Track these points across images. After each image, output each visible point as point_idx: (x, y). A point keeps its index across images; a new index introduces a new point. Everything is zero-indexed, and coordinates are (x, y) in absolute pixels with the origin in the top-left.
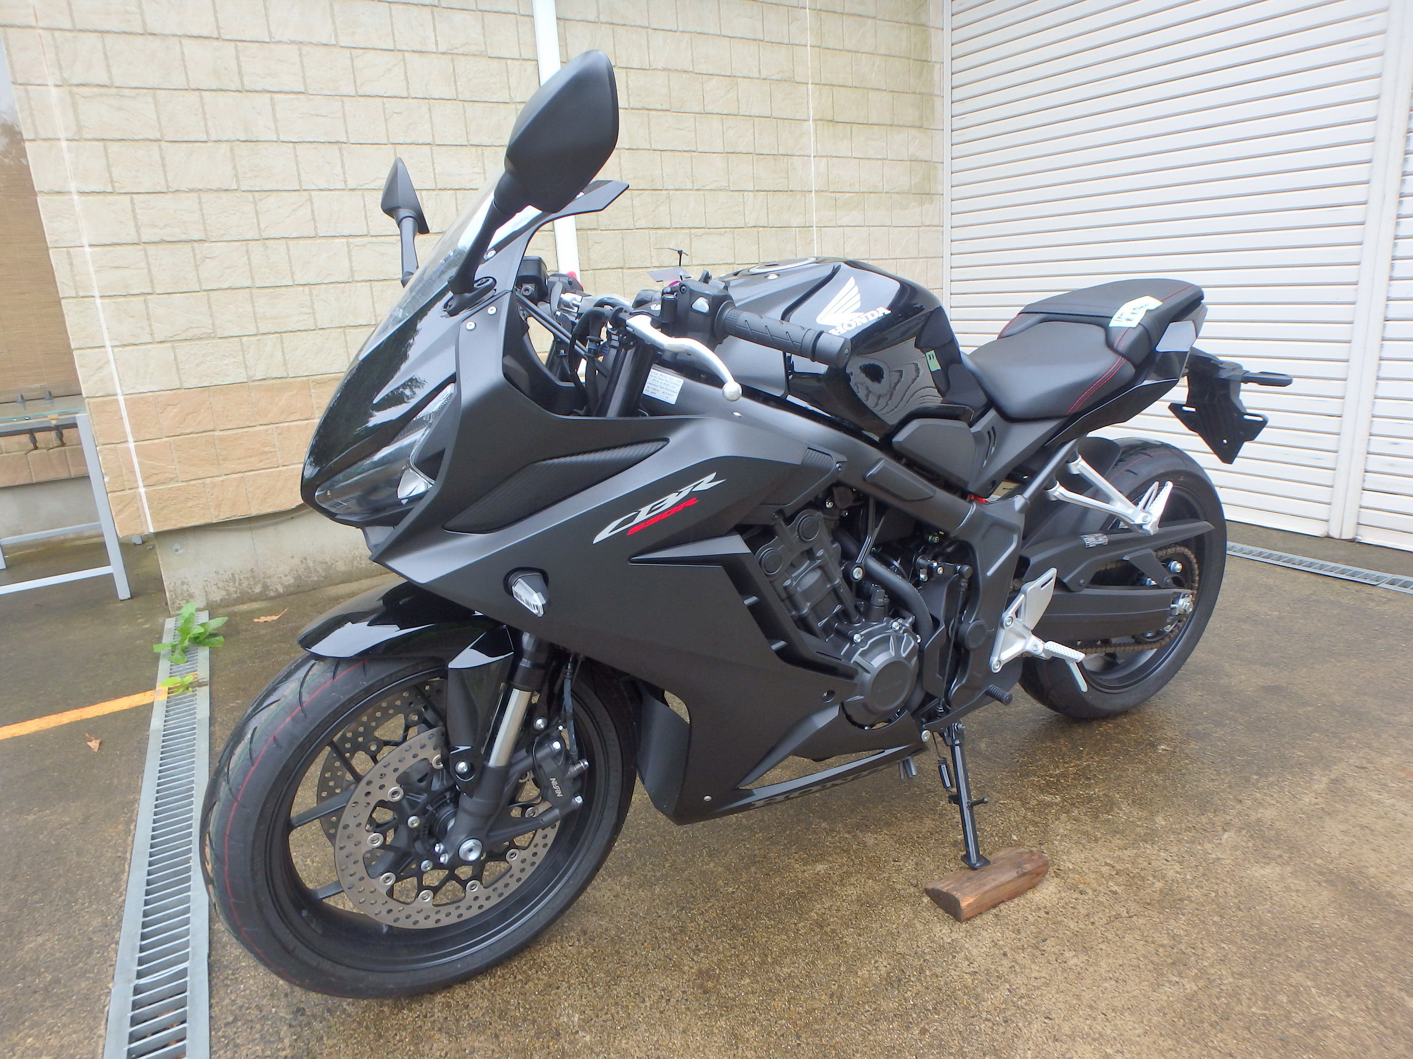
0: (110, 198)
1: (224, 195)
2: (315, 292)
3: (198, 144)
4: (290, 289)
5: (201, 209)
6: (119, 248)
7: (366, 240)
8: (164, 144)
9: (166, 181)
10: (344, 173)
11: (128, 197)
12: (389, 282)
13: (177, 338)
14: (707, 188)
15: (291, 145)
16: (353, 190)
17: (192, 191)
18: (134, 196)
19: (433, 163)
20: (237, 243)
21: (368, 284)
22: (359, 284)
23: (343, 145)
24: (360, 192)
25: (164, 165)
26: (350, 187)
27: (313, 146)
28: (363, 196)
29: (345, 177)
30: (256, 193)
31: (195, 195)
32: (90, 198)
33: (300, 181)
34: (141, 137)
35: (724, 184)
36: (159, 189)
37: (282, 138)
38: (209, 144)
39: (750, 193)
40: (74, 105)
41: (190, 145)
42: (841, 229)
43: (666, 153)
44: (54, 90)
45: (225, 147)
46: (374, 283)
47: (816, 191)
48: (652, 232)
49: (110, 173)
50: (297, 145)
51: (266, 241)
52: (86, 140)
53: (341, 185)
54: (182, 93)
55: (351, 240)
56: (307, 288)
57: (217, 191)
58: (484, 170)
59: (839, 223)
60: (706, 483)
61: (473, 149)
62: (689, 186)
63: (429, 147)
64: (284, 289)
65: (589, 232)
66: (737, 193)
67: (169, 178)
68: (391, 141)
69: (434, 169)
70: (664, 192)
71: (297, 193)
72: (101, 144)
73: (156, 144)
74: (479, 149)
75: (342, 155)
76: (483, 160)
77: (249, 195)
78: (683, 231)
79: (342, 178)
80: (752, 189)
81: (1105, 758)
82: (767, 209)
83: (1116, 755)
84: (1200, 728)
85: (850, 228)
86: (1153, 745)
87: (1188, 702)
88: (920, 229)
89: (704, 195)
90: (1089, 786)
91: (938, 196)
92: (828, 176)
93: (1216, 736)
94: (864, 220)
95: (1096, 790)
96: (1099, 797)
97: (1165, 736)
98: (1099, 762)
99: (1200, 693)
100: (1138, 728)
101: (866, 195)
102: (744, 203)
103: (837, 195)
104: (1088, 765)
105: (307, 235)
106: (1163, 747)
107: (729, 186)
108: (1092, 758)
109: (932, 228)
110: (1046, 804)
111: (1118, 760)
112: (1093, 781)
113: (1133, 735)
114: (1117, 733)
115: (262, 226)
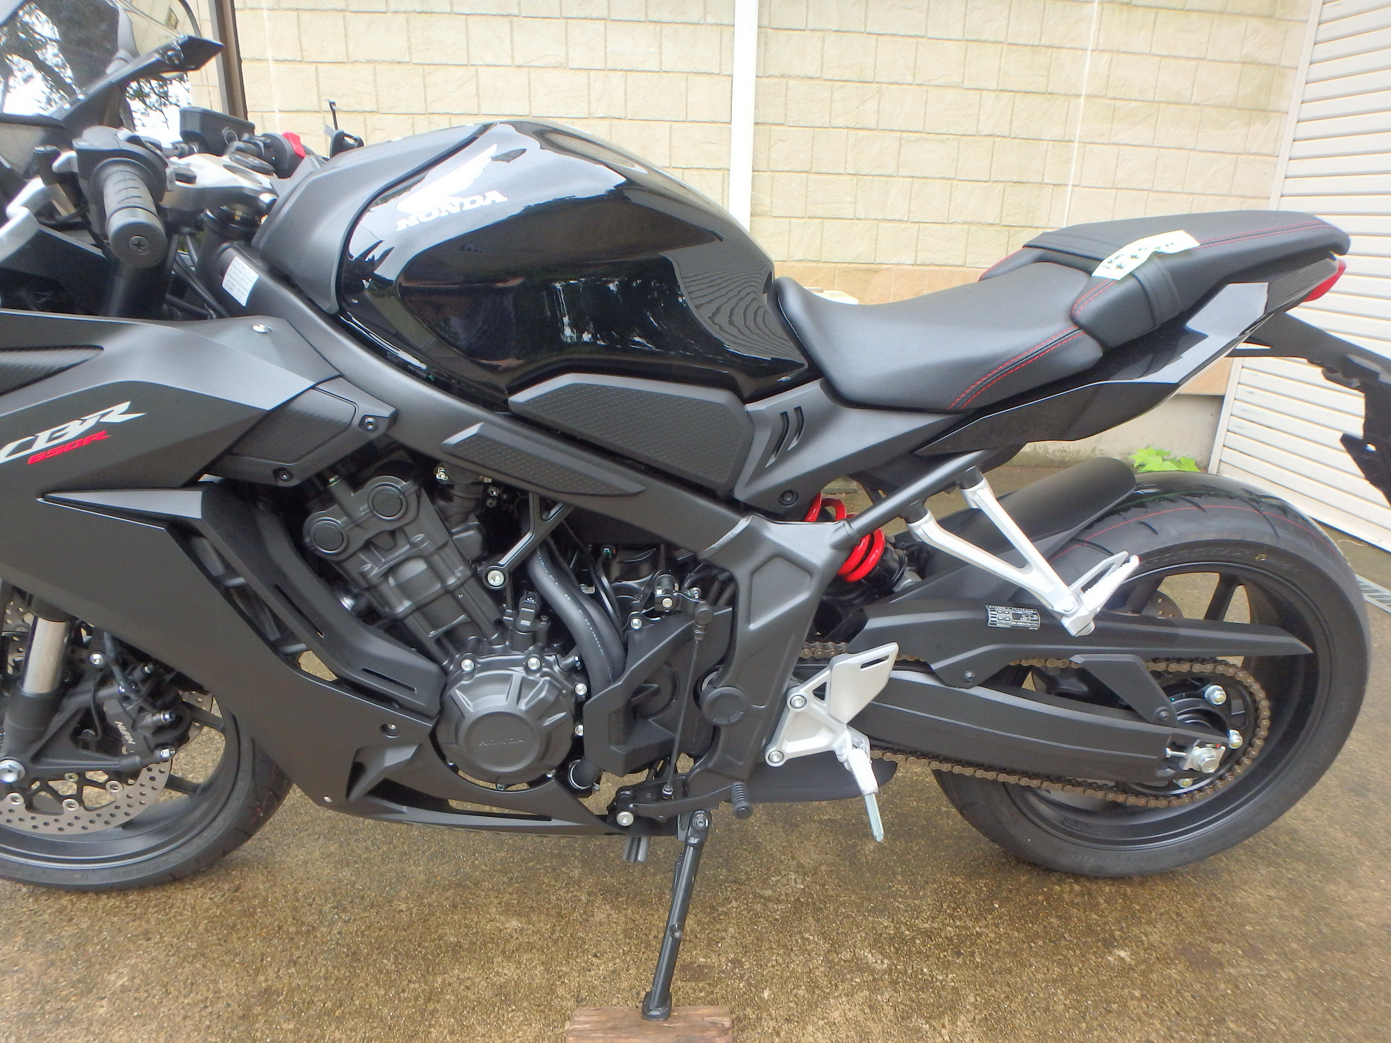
0: (299, 66)
1: (397, 68)
3: (378, 15)
5: (375, 81)
6: (303, 115)
8: (348, 14)
9: (347, 51)
10: (512, 49)
11: (314, 66)
14: (933, 83)
15: (464, 17)
16: (519, 66)
17: (369, 62)
18: (319, 65)
19: (606, 40)
20: (405, 117)
23: (515, 18)
24: (526, 70)
25: (346, 36)
26: (517, 63)
27: (484, 18)
28: (529, 73)
29: (513, 53)
30: (426, 67)
31: (371, 66)
32: (283, 66)
33: (468, 56)
34: (329, 7)
35: (957, 79)
36: (340, 59)
37: (456, 10)
38: (388, 15)
39: (992, 94)
41: (370, 15)
42: (1115, 148)
43: (883, 38)
45: (402, 18)
47: (1088, 96)
48: (851, 132)
49: (300, 41)
50: (469, 17)
51: (431, 116)
52: (284, 9)
53: (508, 62)
57: (391, 62)
58: (661, 49)
59: (1113, 140)
60: (118, 414)
61: (651, 26)
62: (909, 79)
63: (603, 22)
65: (773, 127)
66: (972, 92)
67: (351, 48)
68: (564, 15)
69: (606, 48)
70: (874, 85)
71: (464, 68)
72: (295, 13)
73: (341, 14)
74: (658, 26)
75: (512, 28)
76: (660, 39)
77: (420, 68)
78: (892, 134)
79: (510, 53)
80: (995, 88)
81: (1016, 934)
82: (1012, 114)
83: (1037, 936)
84: (1215, 948)
85: (1129, 148)
86: (1109, 944)
87: (1238, 900)
88: (1240, 157)
89: (927, 91)
90: (946, 966)
91: (1279, 115)
92: (1109, 77)
93: (1230, 973)
94: (1154, 139)
95: (950, 976)
96: (943, 987)
97: (1144, 938)
98: (1000, 936)
99: (1272, 893)
100: (1116, 909)
101: (1162, 105)
102: (980, 104)
103: (1118, 103)
104: (979, 935)
105: (469, 112)
106: (1122, 954)
107: (963, 82)
108: (997, 926)
109: (1259, 158)
110: (860, 967)
111: (1033, 945)
112: (960, 961)
113: (1095, 917)
114: (1073, 904)
115: (429, 100)
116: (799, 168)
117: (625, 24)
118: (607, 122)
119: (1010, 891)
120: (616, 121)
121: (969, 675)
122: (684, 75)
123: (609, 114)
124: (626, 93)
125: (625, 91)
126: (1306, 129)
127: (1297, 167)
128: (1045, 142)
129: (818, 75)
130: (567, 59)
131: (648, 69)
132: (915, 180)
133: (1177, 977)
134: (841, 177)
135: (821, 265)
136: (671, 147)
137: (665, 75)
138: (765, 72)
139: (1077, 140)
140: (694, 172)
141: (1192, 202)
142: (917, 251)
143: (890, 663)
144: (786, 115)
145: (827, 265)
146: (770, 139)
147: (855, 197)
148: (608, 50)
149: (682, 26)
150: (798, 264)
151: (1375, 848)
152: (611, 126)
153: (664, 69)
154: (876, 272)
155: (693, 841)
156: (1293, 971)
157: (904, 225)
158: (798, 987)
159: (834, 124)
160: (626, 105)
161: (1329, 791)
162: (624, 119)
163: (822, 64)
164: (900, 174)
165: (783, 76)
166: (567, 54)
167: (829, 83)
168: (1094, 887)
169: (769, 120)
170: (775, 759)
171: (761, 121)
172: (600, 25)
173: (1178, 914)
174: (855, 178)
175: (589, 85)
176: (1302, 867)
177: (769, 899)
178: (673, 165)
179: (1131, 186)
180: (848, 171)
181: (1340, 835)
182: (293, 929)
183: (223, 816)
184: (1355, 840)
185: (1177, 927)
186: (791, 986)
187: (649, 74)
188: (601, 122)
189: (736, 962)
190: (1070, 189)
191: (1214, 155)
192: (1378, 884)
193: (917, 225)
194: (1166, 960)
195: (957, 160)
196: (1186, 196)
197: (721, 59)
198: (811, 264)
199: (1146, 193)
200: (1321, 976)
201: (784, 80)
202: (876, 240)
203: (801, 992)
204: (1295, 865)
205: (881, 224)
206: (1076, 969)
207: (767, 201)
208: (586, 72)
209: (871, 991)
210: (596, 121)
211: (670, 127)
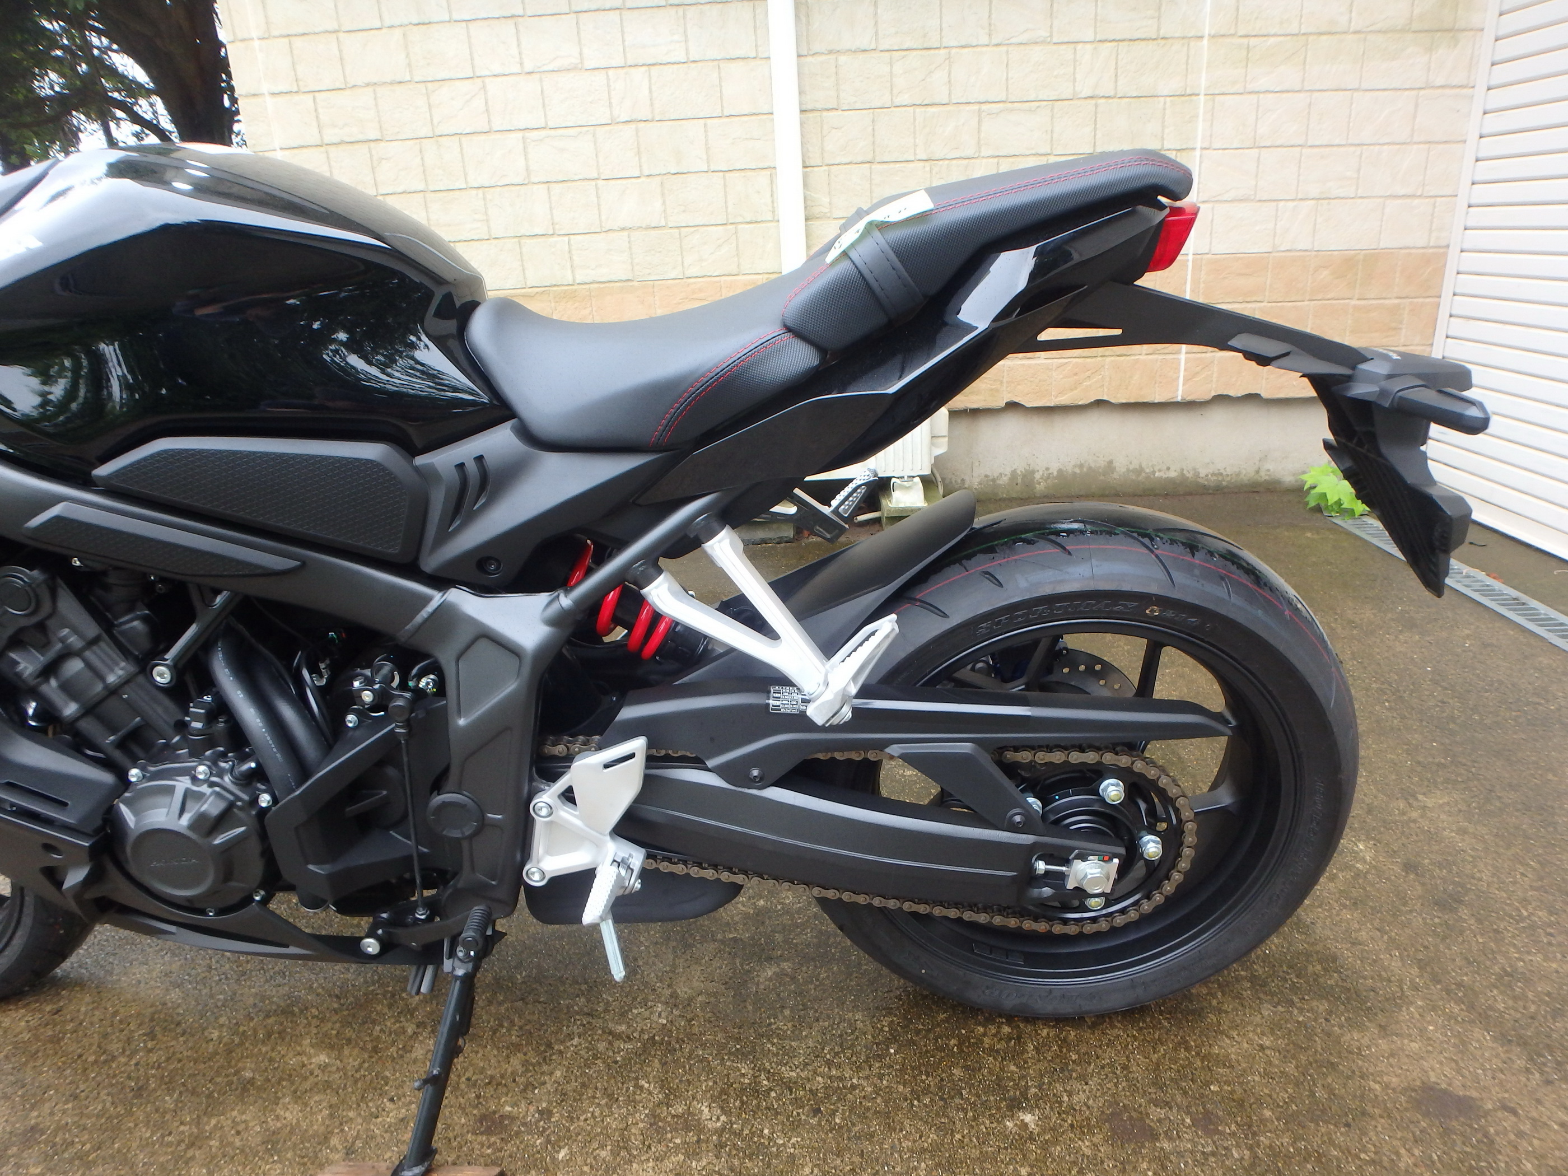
0: (296, 98)
1: (398, 88)
2: (489, 196)
3: (372, 32)
4: (463, 193)
5: (376, 105)
6: (305, 150)
7: (543, 133)
8: (341, 35)
9: (345, 77)
10: (520, 53)
11: (311, 95)
12: (569, 184)
14: (1013, 41)
15: (464, 24)
16: (529, 73)
17: (368, 85)
18: (317, 94)
19: (623, 32)
20: (412, 142)
21: (545, 186)
22: (536, 186)
23: (520, 19)
24: (538, 76)
25: (341, 59)
26: (527, 70)
27: (487, 23)
28: (541, 80)
29: (521, 58)
30: (429, 85)
31: (370, 89)
32: (279, 99)
33: (473, 67)
34: (321, 29)
35: (1044, 33)
36: (338, 85)
37: (455, 17)
38: (384, 31)
39: (1088, 46)
41: (365, 34)
42: (1254, 97)
45: (398, 33)
46: (552, 185)
47: (1213, 37)
48: (918, 110)
49: (295, 70)
50: (469, 23)
51: (440, 139)
52: (275, 37)
53: (516, 69)
55: (527, 134)
56: (480, 191)
57: (391, 83)
58: (686, 36)
59: (1250, 87)
61: (672, 11)
62: (984, 39)
63: (618, 12)
64: (457, 193)
65: (825, 114)
66: (1064, 47)
67: (347, 72)
68: (574, 8)
69: (624, 41)
70: (942, 51)
71: (470, 81)
72: (286, 40)
73: (334, 36)
74: (681, 10)
75: (517, 31)
76: (685, 24)
77: (422, 85)
78: (969, 108)
79: (517, 59)
80: (1092, 39)
81: (901, 1088)
82: (1116, 68)
83: (926, 1091)
84: (1157, 1113)
85: (1271, 95)
86: (1015, 1105)
87: (1216, 1050)
88: (1422, 92)
89: (1007, 52)
90: (795, 1125)
91: (1471, 33)
92: (1238, 9)
93: (1162, 1149)
94: (1303, 81)
95: (794, 1140)
96: (778, 1155)
97: (1066, 1098)
98: (877, 1091)
99: (1267, 1042)
100: (1045, 1058)
101: (1311, 38)
102: (1075, 61)
103: (1253, 41)
104: (854, 1087)
105: (479, 129)
106: (1028, 1118)
107: (1051, 36)
108: (881, 1077)
109: (1447, 91)
110: (689, 1123)
111: (916, 1103)
112: (814, 1121)
113: (1013, 1068)
114: (992, 1051)
115: (435, 121)
116: (860, 159)
117: (643, 11)
118: (633, 126)
119: (918, 1032)
120: (643, 124)
121: (755, 773)
122: (716, 63)
123: (634, 117)
124: (650, 92)
125: (650, 88)
126: (1507, 48)
127: (1498, 98)
128: (1162, 99)
129: (873, 46)
130: (582, 59)
131: (673, 60)
132: (1001, 160)
133: (1088, 1152)
134: (911, 165)
136: (708, 149)
137: (693, 65)
138: (809, 49)
139: (1203, 92)
140: (737, 174)
141: (1361, 156)
143: (639, 761)
144: (838, 97)
146: (822, 127)
148: (626, 43)
149: (708, 6)
151: (1439, 982)
152: (637, 131)
153: (692, 59)
155: (460, 972)
156: (1250, 1148)
158: (602, 1147)
159: (897, 102)
160: (652, 105)
161: (1405, 904)
162: (652, 120)
163: (876, 33)
164: (982, 154)
165: (830, 52)
166: (581, 54)
167: (887, 54)
168: (1029, 1028)
169: (819, 106)
170: (537, 877)
171: (809, 107)
172: (614, 15)
173: (1125, 1067)
174: (927, 164)
175: (609, 86)
176: (1323, 1006)
177: (618, 1036)
178: (712, 168)
179: (1278, 143)
180: (918, 157)
181: (1396, 964)
182: (92, 1059)
183: (19, 933)
184: (1415, 971)
185: (1116, 1085)
186: (595, 1145)
187: (676, 66)
188: (625, 127)
189: (546, 1114)
190: (1198, 153)
191: (1386, 93)
192: (1422, 1031)
194: (1083, 1128)
195: (1052, 131)
196: (1352, 149)
197: (756, 40)
199: (1299, 149)
200: (1288, 1157)
201: (833, 57)
203: (603, 1154)
204: (1315, 1003)
206: (958, 1136)
207: (826, 200)
208: (603, 72)
209: (687, 1155)
210: (621, 126)
211: (705, 125)
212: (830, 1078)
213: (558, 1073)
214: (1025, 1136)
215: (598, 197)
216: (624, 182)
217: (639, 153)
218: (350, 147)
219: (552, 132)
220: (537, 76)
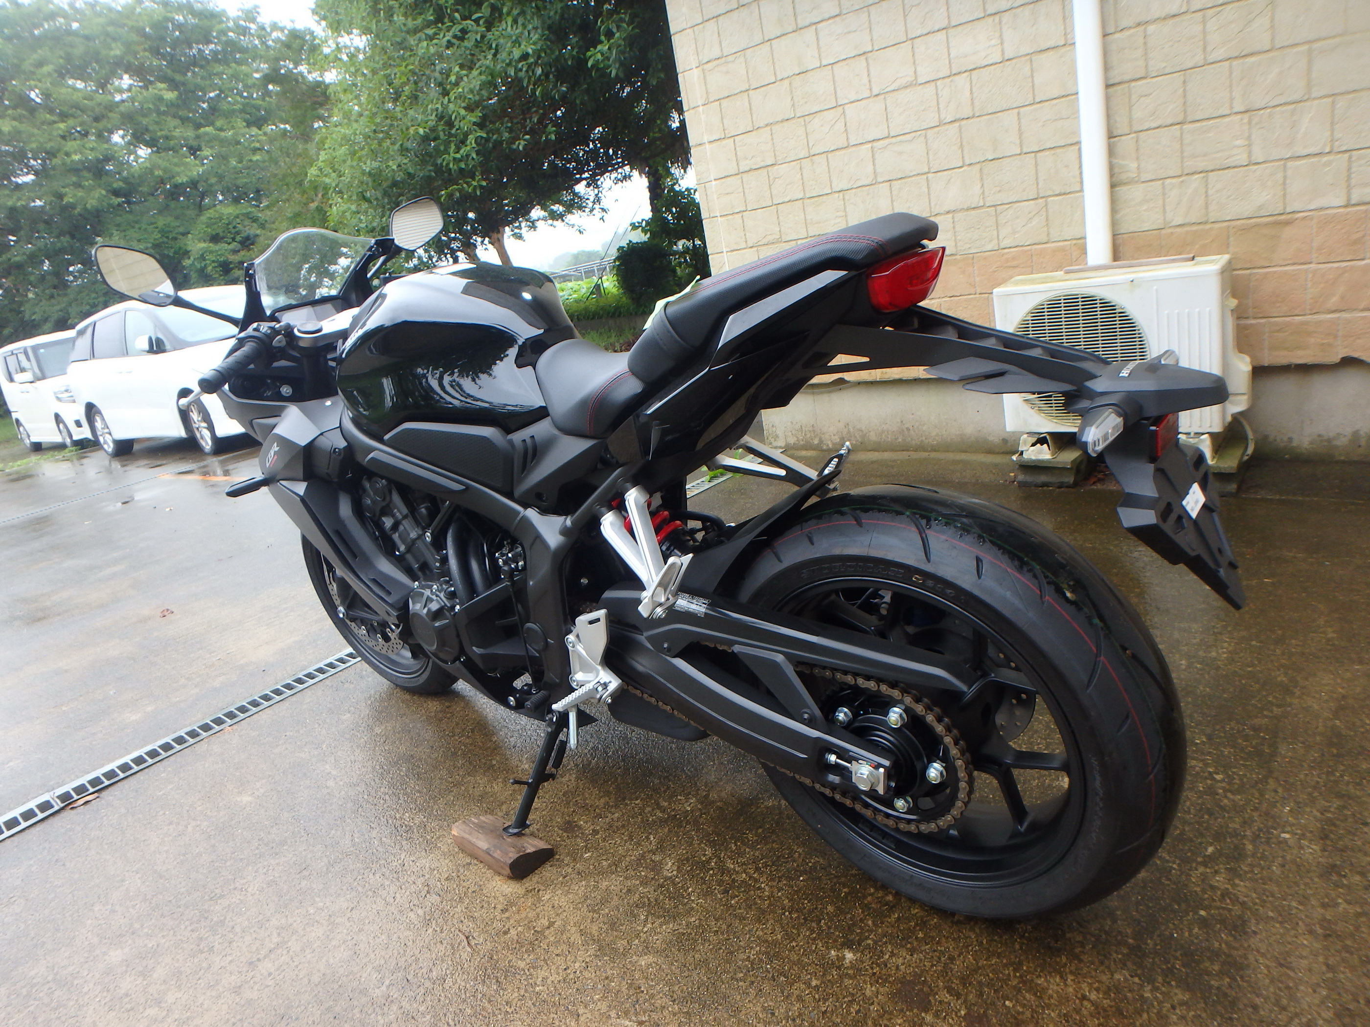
0: (724, 142)
1: (786, 124)
2: (847, 197)
3: (770, 86)
4: (830, 196)
5: (772, 139)
6: (729, 179)
7: (886, 142)
8: (751, 92)
9: (753, 122)
10: (870, 81)
11: (732, 139)
12: (906, 180)
13: (760, 243)
15: (830, 67)
16: (876, 95)
17: (767, 125)
18: (736, 138)
19: (948, 47)
20: (795, 163)
21: (888, 184)
22: (881, 185)
23: (870, 54)
25: (751, 109)
26: (875, 93)
27: (846, 62)
28: (885, 99)
29: (870, 85)
30: (806, 118)
31: (769, 128)
32: (714, 145)
33: (836, 99)
34: (738, 91)
36: (748, 129)
37: (824, 63)
38: (776, 84)
40: (705, 77)
41: (765, 88)
44: (695, 70)
45: (786, 83)
46: (893, 183)
48: (1235, 63)
49: (723, 123)
50: (834, 66)
51: (814, 158)
52: (711, 102)
53: (867, 94)
54: (760, 46)
55: (875, 144)
56: (841, 194)
57: (782, 121)
58: (1002, 39)
61: (990, 20)
63: (944, 31)
64: (825, 197)
65: (1133, 84)
67: (754, 118)
68: (910, 36)
69: (949, 55)
71: (834, 110)
72: (718, 103)
73: (746, 94)
74: (997, 17)
75: (868, 63)
76: (1001, 29)
77: (802, 120)
78: (1296, 49)
79: (868, 86)
81: (786, 901)
83: (800, 910)
84: (944, 996)
86: (849, 944)
87: (1040, 981)
90: (707, 894)
93: (923, 1018)
95: (700, 901)
98: (771, 896)
99: (1094, 995)
104: (759, 888)
105: (841, 146)
106: (849, 955)
108: (780, 890)
110: (656, 868)
111: (787, 913)
112: (720, 896)
113: (870, 922)
114: (866, 907)
115: (810, 145)
116: (1169, 121)
117: (965, 26)
118: (957, 124)
120: (964, 122)
122: (1028, 57)
123: (958, 117)
124: (971, 93)
125: (971, 90)
129: (1184, 10)
130: (916, 77)
131: (991, 62)
132: (1339, 98)
133: (869, 994)
134: (1227, 120)
135: (1208, 226)
136: (1021, 134)
137: (1008, 63)
140: (1047, 153)
142: (1349, 188)
144: (1146, 66)
145: (1217, 226)
146: (1130, 97)
147: (1249, 138)
148: (952, 56)
149: (1021, 9)
150: (1179, 230)
152: (960, 128)
153: (1006, 58)
154: (1287, 223)
157: (1325, 159)
158: (606, 860)
159: (1211, 58)
160: (972, 104)
162: (973, 117)
164: (1313, 96)
165: (1139, 25)
166: (915, 72)
167: (1200, 14)
168: (906, 905)
169: (1127, 77)
171: (1114, 81)
172: (941, 36)
173: (951, 959)
174: (1246, 116)
175: (937, 94)
177: (660, 807)
178: (1025, 150)
180: (1235, 110)
185: (932, 966)
186: (604, 858)
187: (993, 67)
188: (951, 126)
189: (595, 832)
193: (1347, 155)
194: (879, 979)
197: (1065, 29)
198: (1195, 228)
201: (1141, 28)
202: (1284, 184)
203: (605, 863)
204: (1175, 991)
205: (1290, 164)
206: (794, 944)
207: (1133, 165)
208: (933, 83)
209: (641, 883)
210: (947, 127)
211: (1019, 114)
212: (750, 877)
213: (617, 815)
214: (838, 964)
215: (928, 188)
216: (949, 172)
217: (962, 147)
218: (756, 172)
219: (894, 140)
220: (882, 97)
